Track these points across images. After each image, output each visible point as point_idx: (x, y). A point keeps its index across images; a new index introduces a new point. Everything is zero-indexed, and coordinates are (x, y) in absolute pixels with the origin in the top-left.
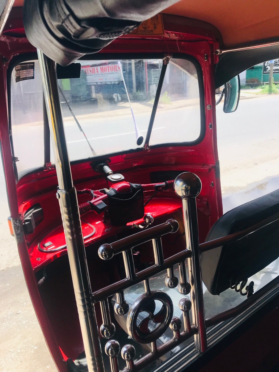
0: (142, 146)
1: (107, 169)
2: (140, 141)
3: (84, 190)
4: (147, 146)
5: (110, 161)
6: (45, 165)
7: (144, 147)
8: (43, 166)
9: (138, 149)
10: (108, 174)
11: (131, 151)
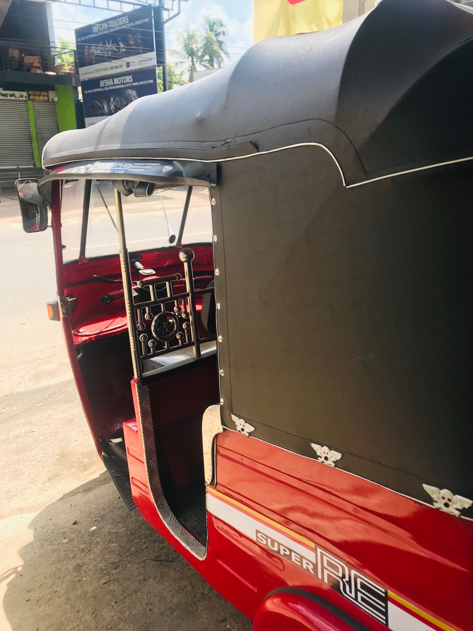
0: (174, 244)
1: (139, 265)
2: (172, 239)
3: (118, 280)
4: (179, 245)
5: (141, 258)
6: (80, 258)
7: (177, 245)
8: (78, 259)
9: (170, 247)
10: (140, 269)
11: (163, 249)
